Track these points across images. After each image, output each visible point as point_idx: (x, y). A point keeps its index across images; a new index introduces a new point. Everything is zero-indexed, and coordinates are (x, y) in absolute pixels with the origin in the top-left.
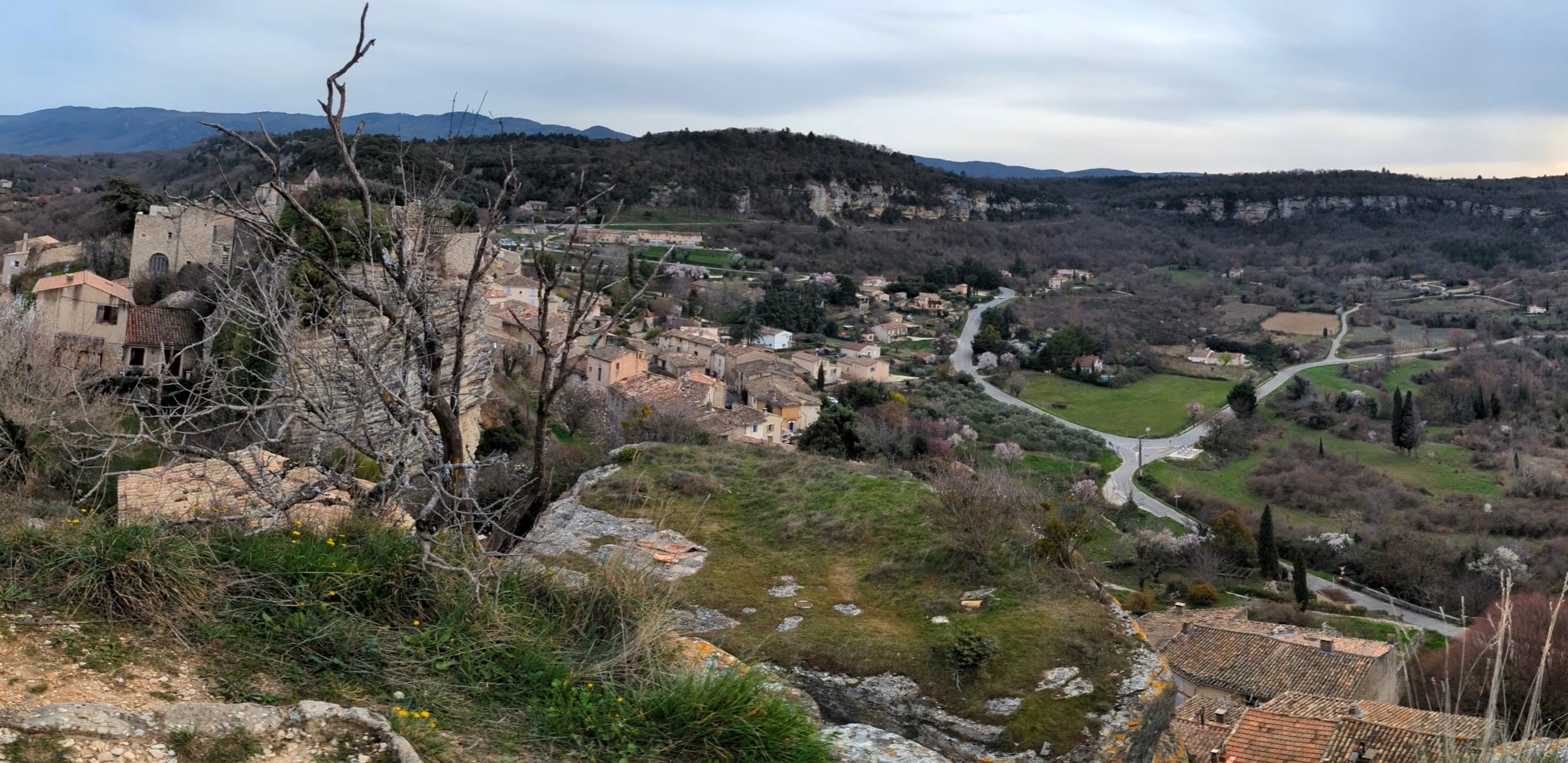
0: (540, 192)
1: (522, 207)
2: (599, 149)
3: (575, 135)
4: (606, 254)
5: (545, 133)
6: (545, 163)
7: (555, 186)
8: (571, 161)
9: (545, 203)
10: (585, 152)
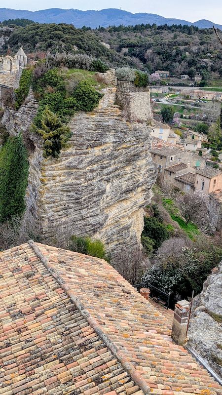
0: (164, 65)
1: (153, 75)
2: (206, 36)
3: (189, 26)
4: (207, 107)
5: (170, 24)
6: (169, 45)
7: (174, 61)
8: (186, 44)
9: (168, 72)
10: (196, 38)
